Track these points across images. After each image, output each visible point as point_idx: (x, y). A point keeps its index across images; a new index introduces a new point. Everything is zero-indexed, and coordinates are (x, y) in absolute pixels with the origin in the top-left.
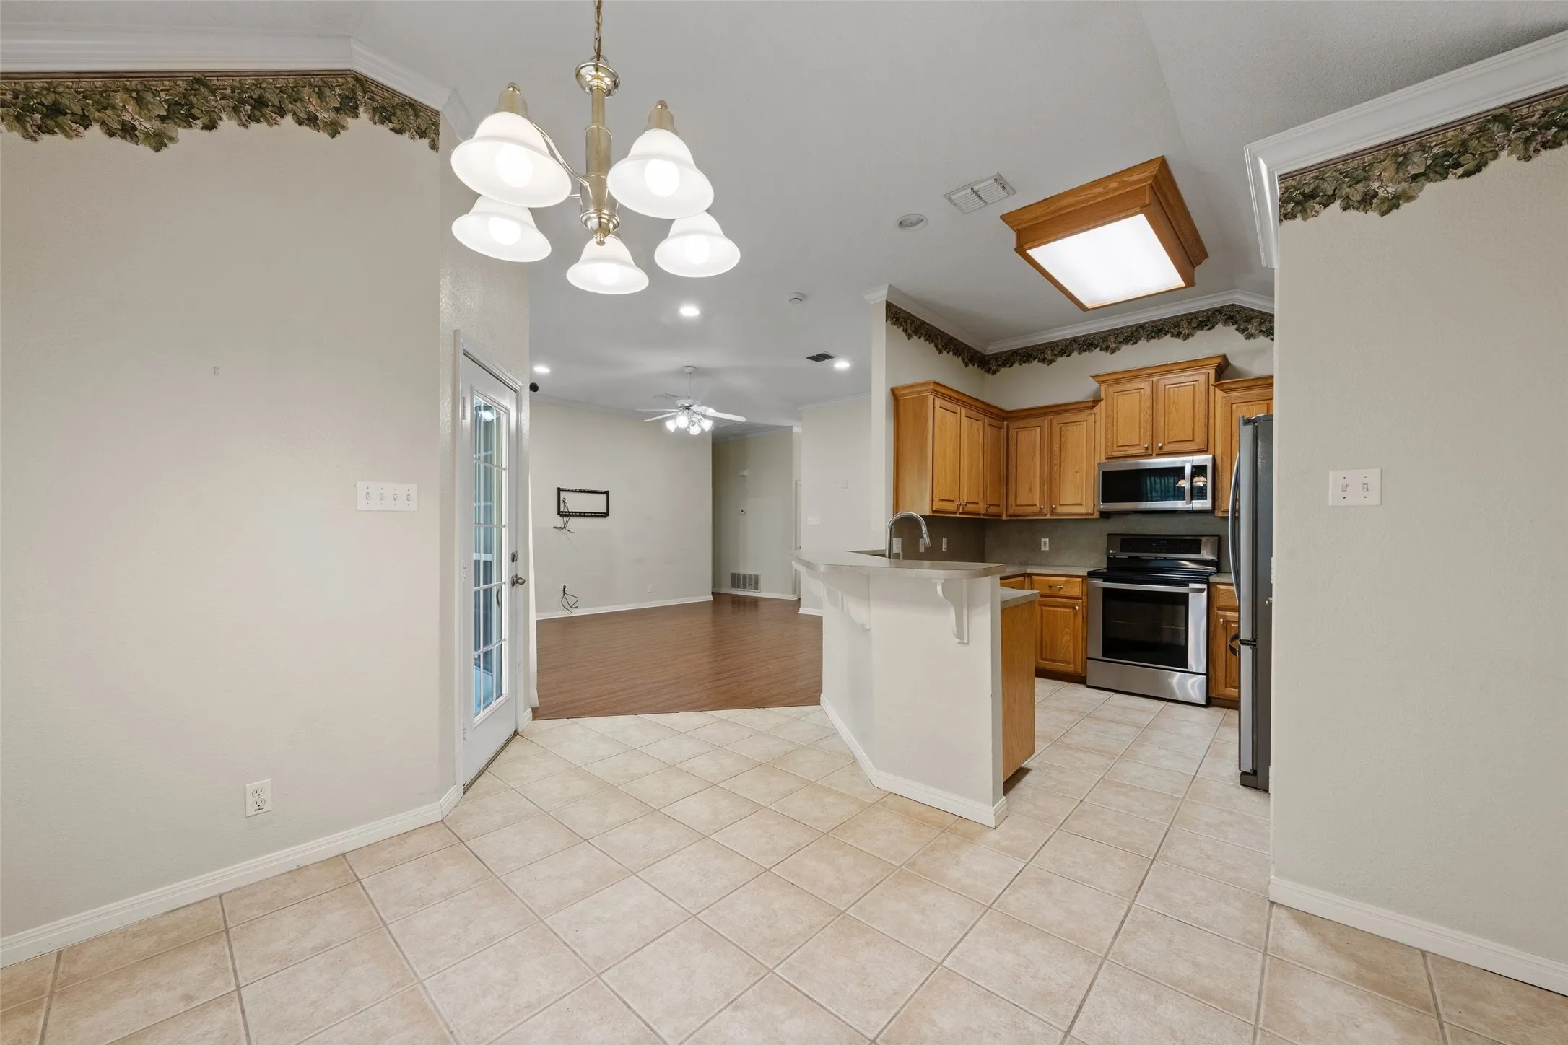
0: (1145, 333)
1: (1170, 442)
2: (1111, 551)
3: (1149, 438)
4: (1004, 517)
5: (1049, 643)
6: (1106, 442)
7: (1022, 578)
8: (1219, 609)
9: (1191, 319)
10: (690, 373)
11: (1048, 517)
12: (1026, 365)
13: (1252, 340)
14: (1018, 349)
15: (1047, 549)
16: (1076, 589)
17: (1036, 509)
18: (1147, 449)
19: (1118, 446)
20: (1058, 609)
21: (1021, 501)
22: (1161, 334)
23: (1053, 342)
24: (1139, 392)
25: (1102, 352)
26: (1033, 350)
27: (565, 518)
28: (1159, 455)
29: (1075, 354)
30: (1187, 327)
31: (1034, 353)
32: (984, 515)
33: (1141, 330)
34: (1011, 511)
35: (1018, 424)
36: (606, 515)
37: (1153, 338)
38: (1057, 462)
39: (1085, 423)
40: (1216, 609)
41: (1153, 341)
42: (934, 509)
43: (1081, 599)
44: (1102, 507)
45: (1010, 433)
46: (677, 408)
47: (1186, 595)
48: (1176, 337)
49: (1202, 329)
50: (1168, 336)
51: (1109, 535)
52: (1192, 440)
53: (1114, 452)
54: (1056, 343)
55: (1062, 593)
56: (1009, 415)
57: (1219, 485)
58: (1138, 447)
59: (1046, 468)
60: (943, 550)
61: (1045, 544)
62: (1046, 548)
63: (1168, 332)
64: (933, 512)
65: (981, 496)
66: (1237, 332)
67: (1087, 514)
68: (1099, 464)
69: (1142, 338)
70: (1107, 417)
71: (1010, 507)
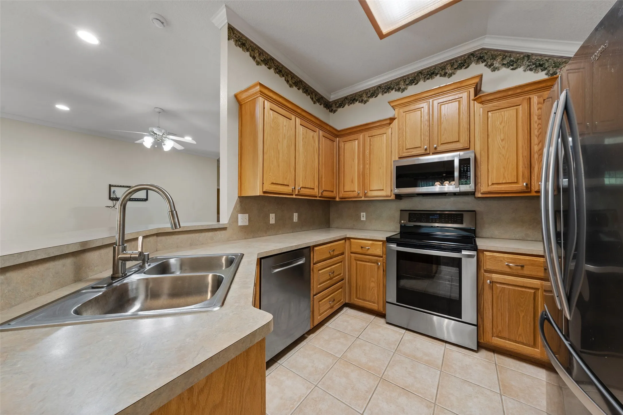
0: (423, 76)
1: (442, 144)
2: (402, 222)
3: (427, 142)
4: (337, 199)
5: (361, 288)
6: (399, 147)
7: (343, 241)
8: (486, 271)
9: (453, 63)
10: (159, 112)
11: (363, 199)
12: (352, 105)
13: (496, 72)
14: (347, 96)
15: (365, 219)
16: (379, 251)
17: (355, 194)
18: (426, 150)
19: (406, 149)
20: (367, 264)
21: (346, 189)
22: (433, 75)
23: (367, 90)
24: (420, 110)
25: (396, 92)
26: (355, 96)
27: (114, 202)
28: (434, 154)
29: (380, 95)
30: (450, 69)
31: (356, 98)
32: (320, 197)
33: (420, 74)
34: (341, 196)
35: (345, 139)
36: (146, 200)
37: (428, 79)
38: (368, 162)
39: (385, 135)
40: (483, 271)
41: (428, 81)
42: (264, 191)
43: (382, 257)
44: (396, 191)
45: (340, 144)
46: (149, 132)
47: (460, 259)
48: (443, 76)
49: (461, 68)
50: (438, 76)
51: (401, 210)
52: (458, 141)
53: (404, 153)
54: (369, 90)
55: (369, 252)
56: (339, 133)
57: (479, 174)
58: (419, 149)
59: (361, 167)
60: (294, 221)
61: (363, 217)
62: (363, 219)
63: (438, 74)
64: (264, 192)
65: (317, 183)
66: (486, 67)
67: (387, 196)
68: (394, 161)
69: (421, 80)
70: (399, 129)
71: (340, 192)
